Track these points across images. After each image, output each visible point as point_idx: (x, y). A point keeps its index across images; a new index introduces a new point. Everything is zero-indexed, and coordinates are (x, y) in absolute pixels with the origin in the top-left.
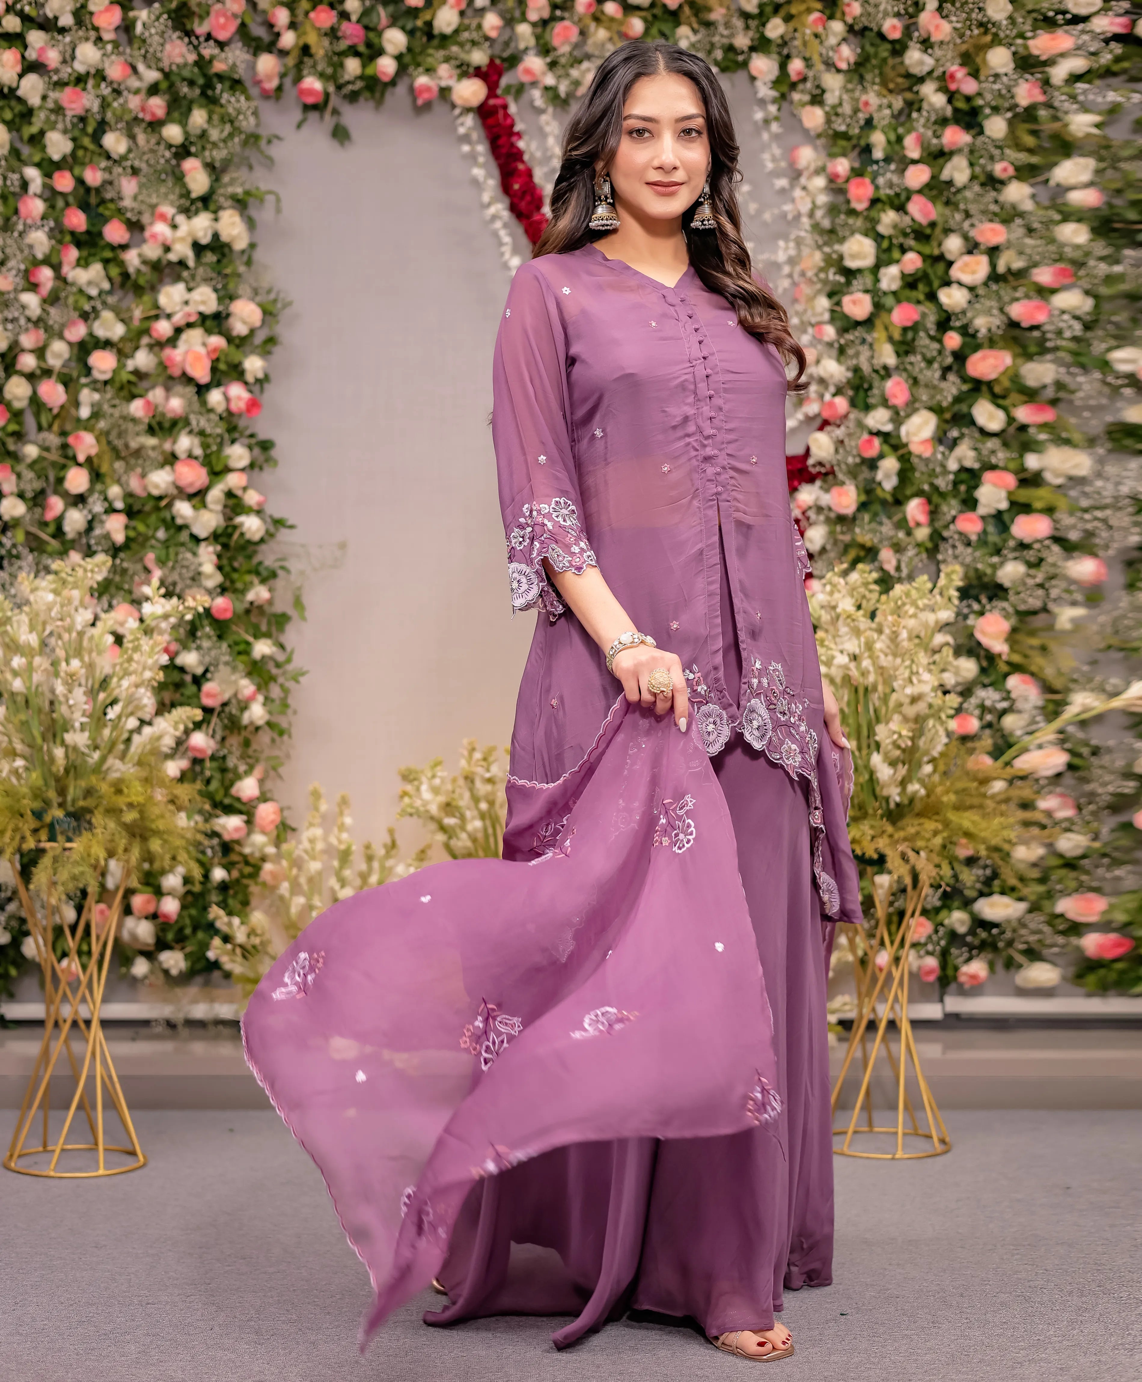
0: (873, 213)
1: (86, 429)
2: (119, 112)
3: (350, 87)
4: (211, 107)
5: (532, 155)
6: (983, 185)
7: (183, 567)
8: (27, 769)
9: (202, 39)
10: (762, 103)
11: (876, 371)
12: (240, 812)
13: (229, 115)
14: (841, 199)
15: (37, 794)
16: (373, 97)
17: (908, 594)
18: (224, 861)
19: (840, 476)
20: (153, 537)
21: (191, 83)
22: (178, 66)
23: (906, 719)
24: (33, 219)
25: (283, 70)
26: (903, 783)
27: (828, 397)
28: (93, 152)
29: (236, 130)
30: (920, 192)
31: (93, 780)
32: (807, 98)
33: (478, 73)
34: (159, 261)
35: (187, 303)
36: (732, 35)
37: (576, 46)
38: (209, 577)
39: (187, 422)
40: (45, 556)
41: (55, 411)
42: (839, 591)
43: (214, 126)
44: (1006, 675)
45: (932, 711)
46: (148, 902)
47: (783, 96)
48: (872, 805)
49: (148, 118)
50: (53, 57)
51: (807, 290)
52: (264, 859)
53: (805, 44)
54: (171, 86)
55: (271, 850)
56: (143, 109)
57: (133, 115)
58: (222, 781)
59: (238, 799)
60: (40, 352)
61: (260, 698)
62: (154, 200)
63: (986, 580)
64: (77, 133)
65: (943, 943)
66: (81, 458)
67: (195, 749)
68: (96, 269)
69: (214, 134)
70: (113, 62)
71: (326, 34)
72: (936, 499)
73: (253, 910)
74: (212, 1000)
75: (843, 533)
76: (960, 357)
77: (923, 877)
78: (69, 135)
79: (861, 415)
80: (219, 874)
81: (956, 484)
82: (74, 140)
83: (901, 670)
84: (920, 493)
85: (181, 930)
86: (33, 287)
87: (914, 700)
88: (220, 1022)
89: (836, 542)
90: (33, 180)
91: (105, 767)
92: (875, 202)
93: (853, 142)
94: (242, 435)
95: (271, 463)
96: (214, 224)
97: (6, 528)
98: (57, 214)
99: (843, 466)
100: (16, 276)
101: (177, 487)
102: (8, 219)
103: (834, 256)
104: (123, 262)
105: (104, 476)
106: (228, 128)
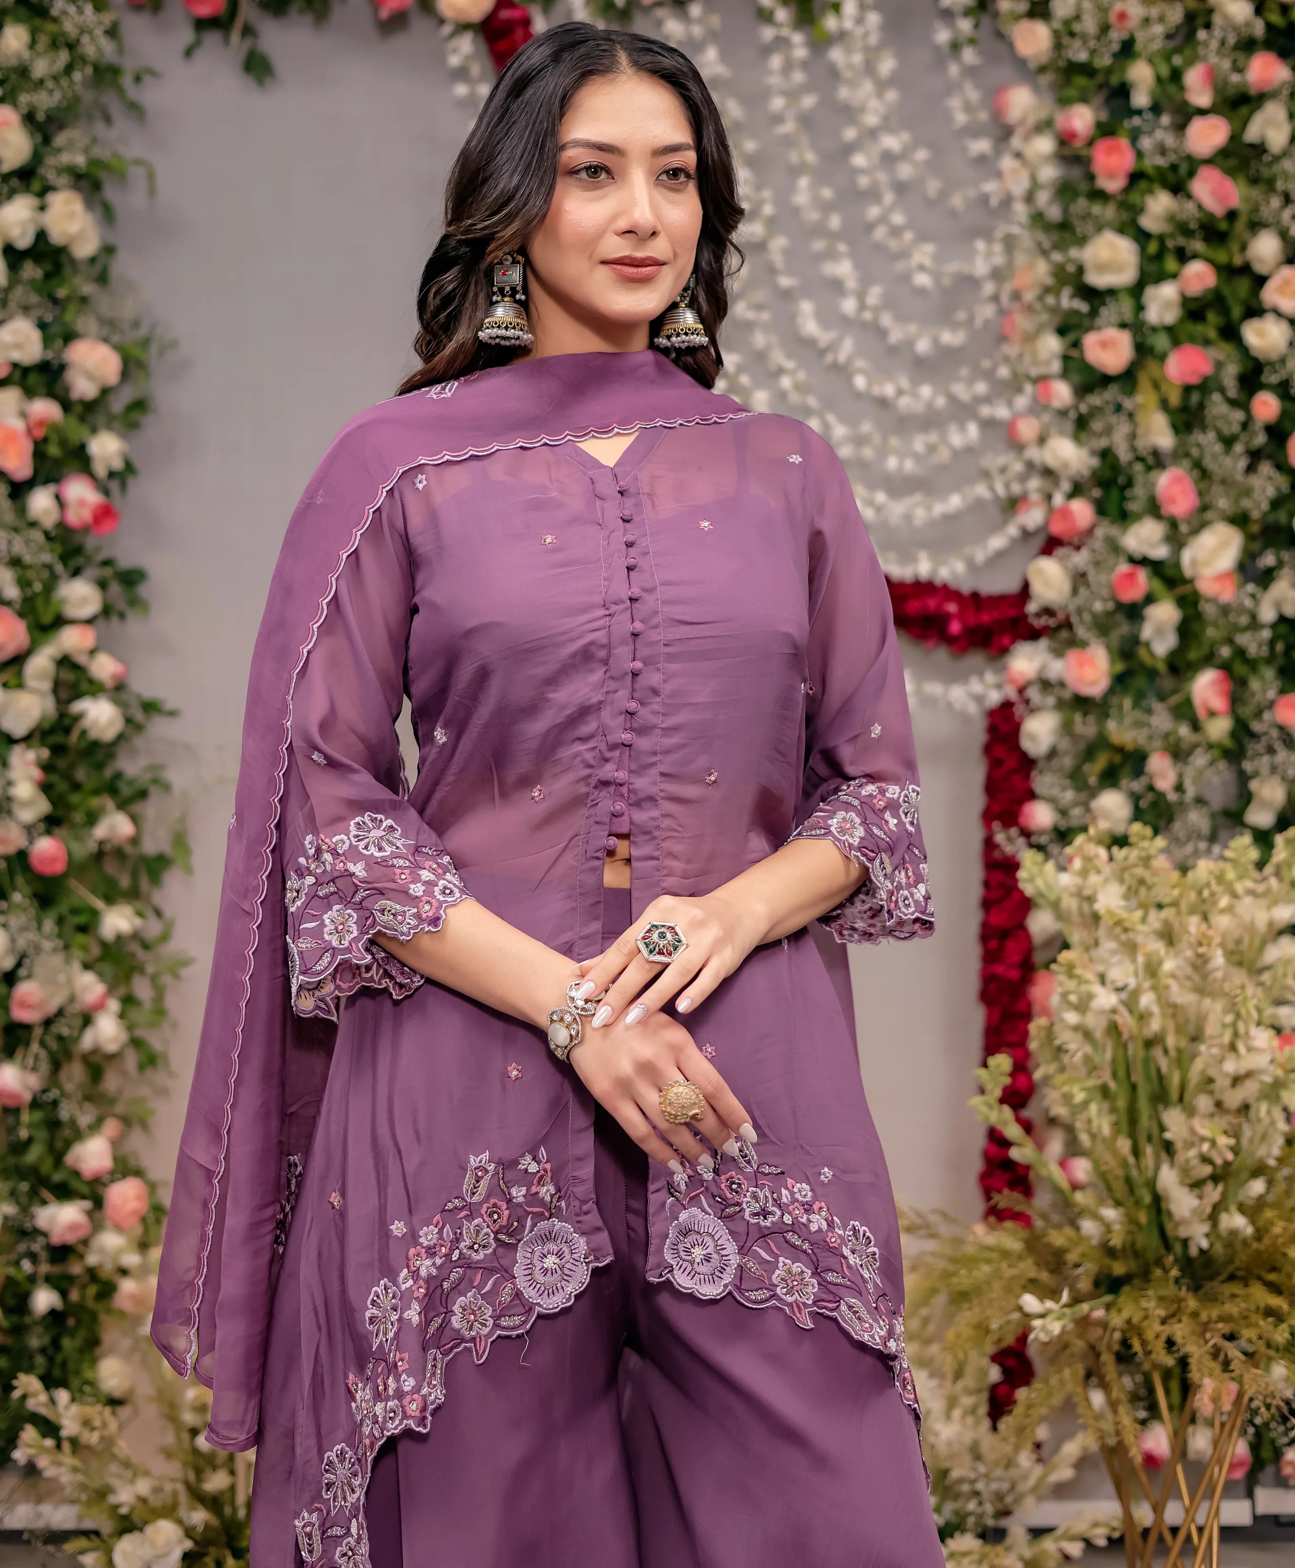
0: (1134, 198)
4: (38, 22)
10: (948, 15)
11: (1140, 459)
12: (81, 1197)
13: (65, 34)
14: (1079, 173)
18: (54, 1277)
19: (1081, 632)
26: (1213, 1218)
27: (1058, 499)
29: (78, 60)
30: (1209, 162)
32: (1020, 7)
38: (26, 804)
42: (1099, 872)
43: (39, 54)
47: (983, 5)
51: (1022, 322)
52: (120, 1273)
55: (131, 1258)
58: (50, 1145)
59: (77, 1174)
61: (114, 1005)
67: (2, 1094)
69: (40, 68)
72: (1240, 669)
73: (104, 1355)
75: (1085, 725)
76: (1278, 435)
79: (1114, 531)
80: (45, 1299)
83: (1215, 1024)
84: (1214, 661)
87: (1237, 1080)
89: (1074, 740)
92: (1136, 177)
93: (1100, 79)
94: (88, 564)
95: (139, 607)
96: (38, 214)
99: (1086, 615)
103: (1069, 268)
106: (63, 57)
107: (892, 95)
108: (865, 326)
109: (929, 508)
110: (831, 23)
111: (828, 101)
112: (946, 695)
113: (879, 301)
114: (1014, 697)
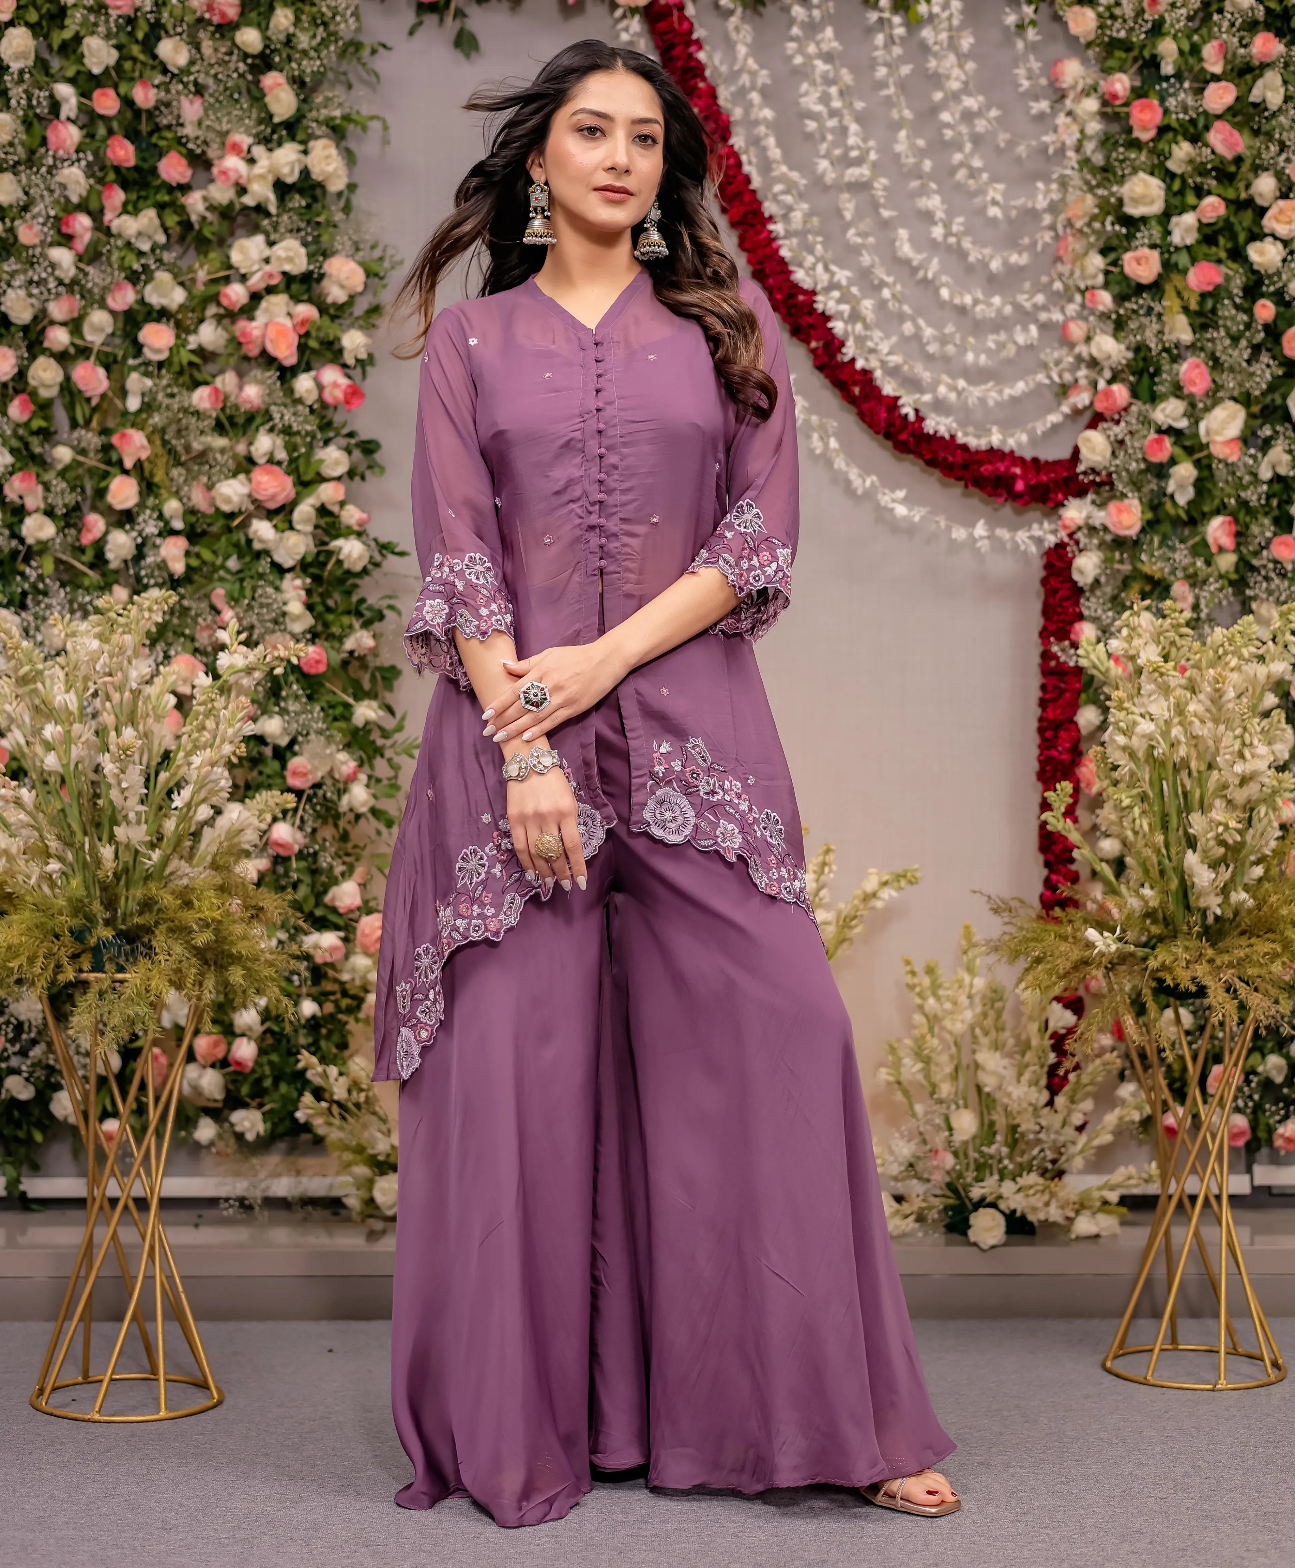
0: (1162, 145)
1: (133, 426)
2: (178, 11)
4: (300, 5)
5: (715, 68)
7: (262, 606)
8: (64, 874)
11: (1166, 350)
12: (337, 928)
13: (323, 15)
14: (1119, 127)
15: (78, 908)
17: (1231, 640)
18: (315, 990)
19: (1120, 487)
20: (223, 567)
23: (1232, 806)
24: (66, 151)
26: (1225, 891)
27: (1102, 384)
28: (144, 64)
29: (332, 36)
30: (1221, 117)
31: (152, 888)
34: (231, 204)
35: (267, 261)
38: (297, 618)
39: (268, 417)
40: (81, 591)
41: (94, 402)
43: (304, 30)
45: (1265, 795)
46: (216, 1044)
48: (1186, 920)
49: (216, 20)
51: (1075, 245)
52: (365, 989)
56: (210, 8)
57: (197, 15)
58: (313, 886)
59: (334, 910)
60: (75, 325)
61: (363, 777)
62: (225, 127)
64: (123, 38)
65: (1255, 1096)
66: (129, 464)
67: (278, 844)
68: (149, 216)
69: (304, 41)
72: (1244, 517)
73: (351, 1056)
74: (298, 1173)
75: (1122, 561)
76: (1274, 332)
78: (114, 42)
79: (1147, 408)
80: (308, 1008)
81: (1268, 497)
82: (119, 47)
83: (1227, 741)
84: (1223, 510)
85: (259, 1081)
86: (66, 239)
87: (1244, 780)
89: (1113, 573)
90: (67, 100)
91: (168, 871)
92: (1163, 130)
93: (1135, 53)
94: (337, 435)
95: (377, 470)
96: (302, 156)
97: (30, 554)
98: (97, 144)
99: (1124, 474)
100: (44, 224)
101: (254, 501)
102: (32, 152)
103: (1113, 200)
104: (183, 207)
105: (159, 487)
106: (321, 32)
107: (970, 66)
108: (949, 248)
109: (1000, 392)
110: (922, 8)
111: (920, 69)
112: (1012, 539)
113: (961, 228)
114: (1066, 540)
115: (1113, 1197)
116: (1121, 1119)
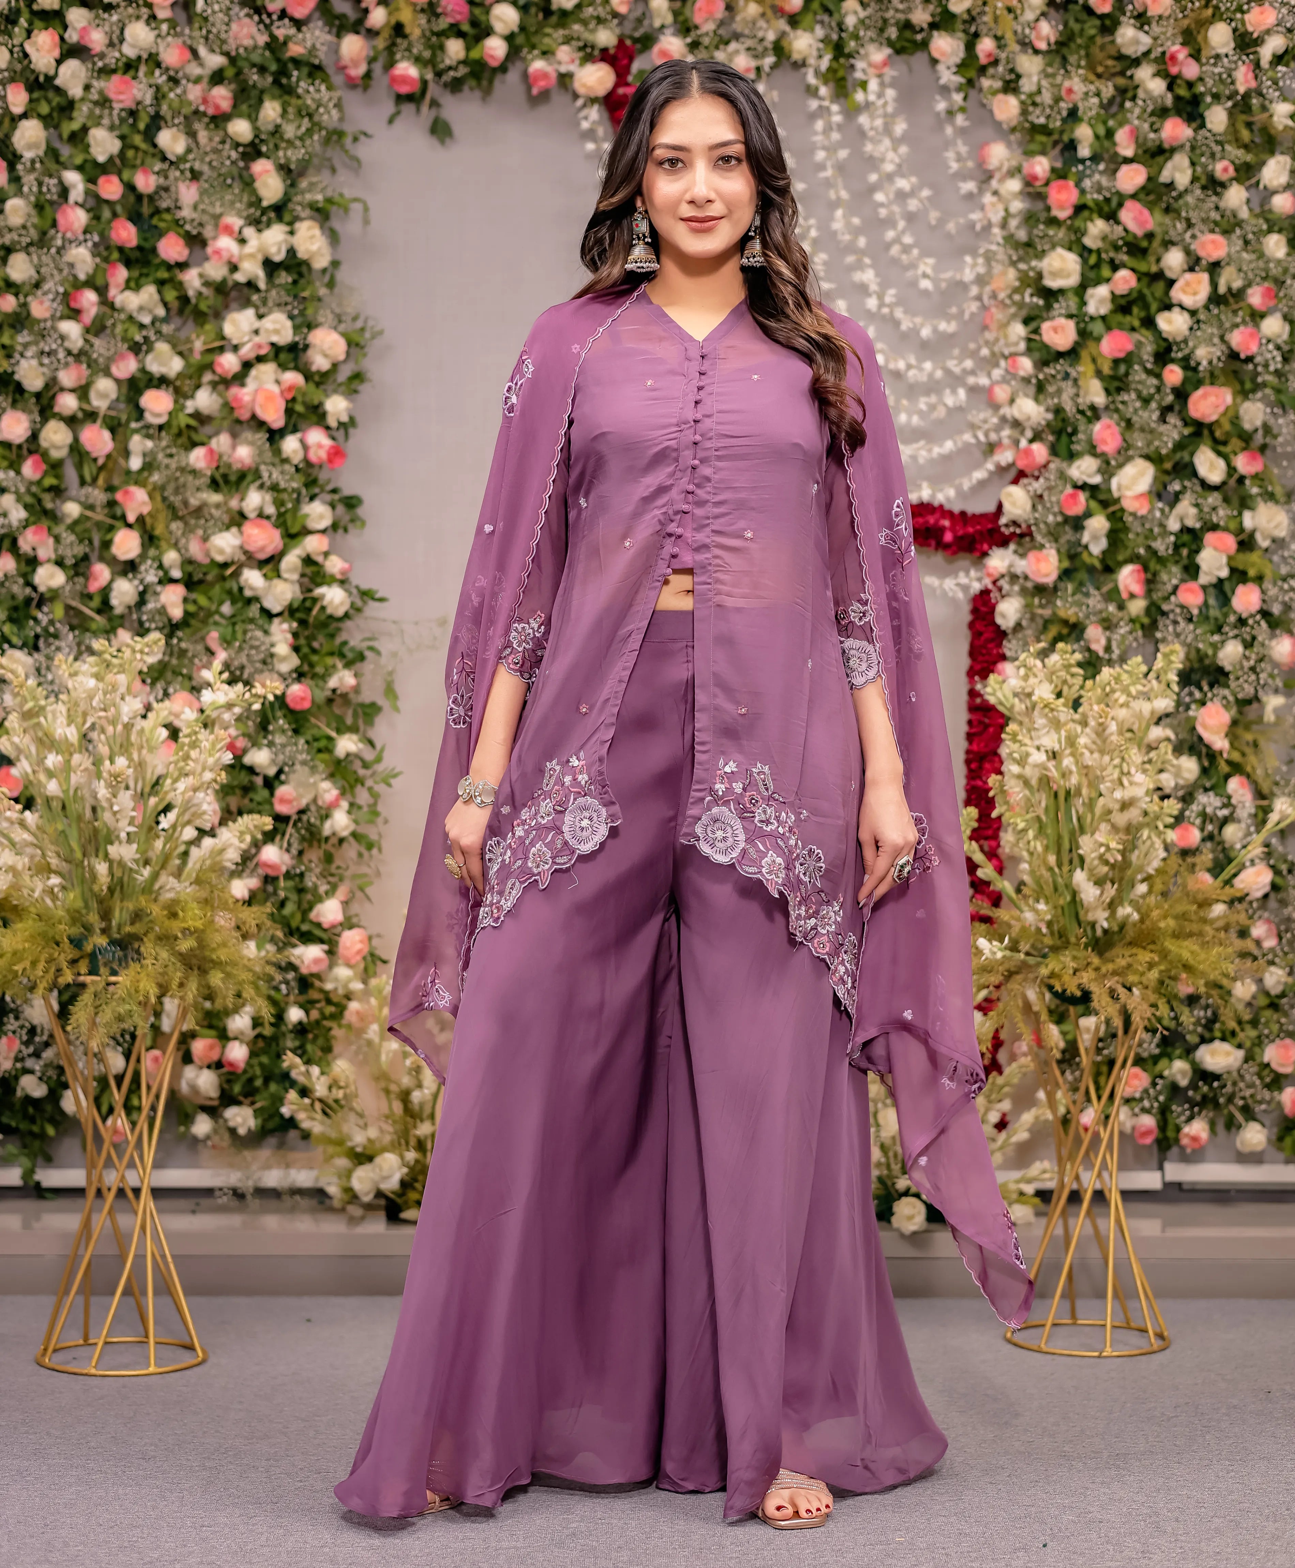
0: (1078, 223)
1: (136, 483)
2: (176, 105)
3: (452, 73)
4: (286, 98)
6: (1204, 188)
7: (252, 647)
8: (64, 888)
9: (275, 17)
10: (945, 90)
11: (1081, 412)
12: (322, 941)
13: (308, 107)
14: (1040, 205)
15: (75, 917)
16: (479, 84)
17: (1117, 679)
18: (302, 998)
19: (1039, 538)
20: (217, 612)
21: (262, 69)
22: (246, 49)
23: (1115, 828)
24: (74, 233)
25: (372, 54)
26: (1112, 906)
27: (1023, 443)
28: (145, 152)
29: (316, 126)
30: (1134, 196)
31: (143, 901)
32: (998, 84)
33: (605, 56)
34: (224, 281)
35: (257, 332)
36: (909, 10)
37: (722, 23)
38: (284, 659)
39: (257, 475)
40: (88, 634)
41: (101, 462)
42: (1035, 676)
43: (289, 121)
44: (1227, 777)
45: (1147, 819)
46: (211, 1047)
47: (970, 83)
48: (1074, 932)
49: (211, 111)
50: (97, 39)
51: (999, 315)
52: (348, 997)
53: (996, 19)
54: (239, 73)
55: (357, 986)
56: (205, 101)
57: (193, 108)
58: (299, 904)
59: (319, 925)
60: (82, 392)
61: (345, 804)
62: (218, 210)
63: (1207, 662)
64: (125, 130)
65: (1161, 1098)
66: (131, 518)
67: (266, 865)
68: (149, 292)
69: (290, 131)
70: (168, 45)
71: (423, 10)
72: (1153, 565)
73: (335, 1058)
74: (288, 1166)
75: (1041, 606)
76: (1182, 394)
77: (1136, 1019)
78: (117, 133)
79: (1064, 465)
80: (295, 1014)
81: (1177, 547)
82: (122, 138)
83: (1110, 769)
84: (1134, 558)
85: (251, 1080)
86: (75, 314)
87: (1125, 806)
88: (297, 1192)
89: (1033, 618)
90: (74, 186)
91: (156, 887)
92: (1079, 209)
93: (1054, 137)
94: (322, 491)
95: (358, 523)
96: (289, 237)
97: (42, 601)
98: (102, 226)
99: (1042, 526)
100: (53, 300)
101: (246, 552)
102: (44, 233)
103: (1032, 274)
104: (181, 284)
105: (159, 539)
106: (306, 123)
107: (903, 149)
108: (883, 318)
109: (930, 451)
110: (859, 96)
111: (857, 153)
112: (941, 586)
113: (894, 300)
114: (990, 586)
115: (1029, 1189)
116: (1037, 1118)
